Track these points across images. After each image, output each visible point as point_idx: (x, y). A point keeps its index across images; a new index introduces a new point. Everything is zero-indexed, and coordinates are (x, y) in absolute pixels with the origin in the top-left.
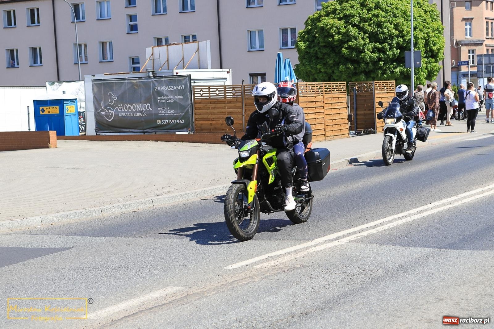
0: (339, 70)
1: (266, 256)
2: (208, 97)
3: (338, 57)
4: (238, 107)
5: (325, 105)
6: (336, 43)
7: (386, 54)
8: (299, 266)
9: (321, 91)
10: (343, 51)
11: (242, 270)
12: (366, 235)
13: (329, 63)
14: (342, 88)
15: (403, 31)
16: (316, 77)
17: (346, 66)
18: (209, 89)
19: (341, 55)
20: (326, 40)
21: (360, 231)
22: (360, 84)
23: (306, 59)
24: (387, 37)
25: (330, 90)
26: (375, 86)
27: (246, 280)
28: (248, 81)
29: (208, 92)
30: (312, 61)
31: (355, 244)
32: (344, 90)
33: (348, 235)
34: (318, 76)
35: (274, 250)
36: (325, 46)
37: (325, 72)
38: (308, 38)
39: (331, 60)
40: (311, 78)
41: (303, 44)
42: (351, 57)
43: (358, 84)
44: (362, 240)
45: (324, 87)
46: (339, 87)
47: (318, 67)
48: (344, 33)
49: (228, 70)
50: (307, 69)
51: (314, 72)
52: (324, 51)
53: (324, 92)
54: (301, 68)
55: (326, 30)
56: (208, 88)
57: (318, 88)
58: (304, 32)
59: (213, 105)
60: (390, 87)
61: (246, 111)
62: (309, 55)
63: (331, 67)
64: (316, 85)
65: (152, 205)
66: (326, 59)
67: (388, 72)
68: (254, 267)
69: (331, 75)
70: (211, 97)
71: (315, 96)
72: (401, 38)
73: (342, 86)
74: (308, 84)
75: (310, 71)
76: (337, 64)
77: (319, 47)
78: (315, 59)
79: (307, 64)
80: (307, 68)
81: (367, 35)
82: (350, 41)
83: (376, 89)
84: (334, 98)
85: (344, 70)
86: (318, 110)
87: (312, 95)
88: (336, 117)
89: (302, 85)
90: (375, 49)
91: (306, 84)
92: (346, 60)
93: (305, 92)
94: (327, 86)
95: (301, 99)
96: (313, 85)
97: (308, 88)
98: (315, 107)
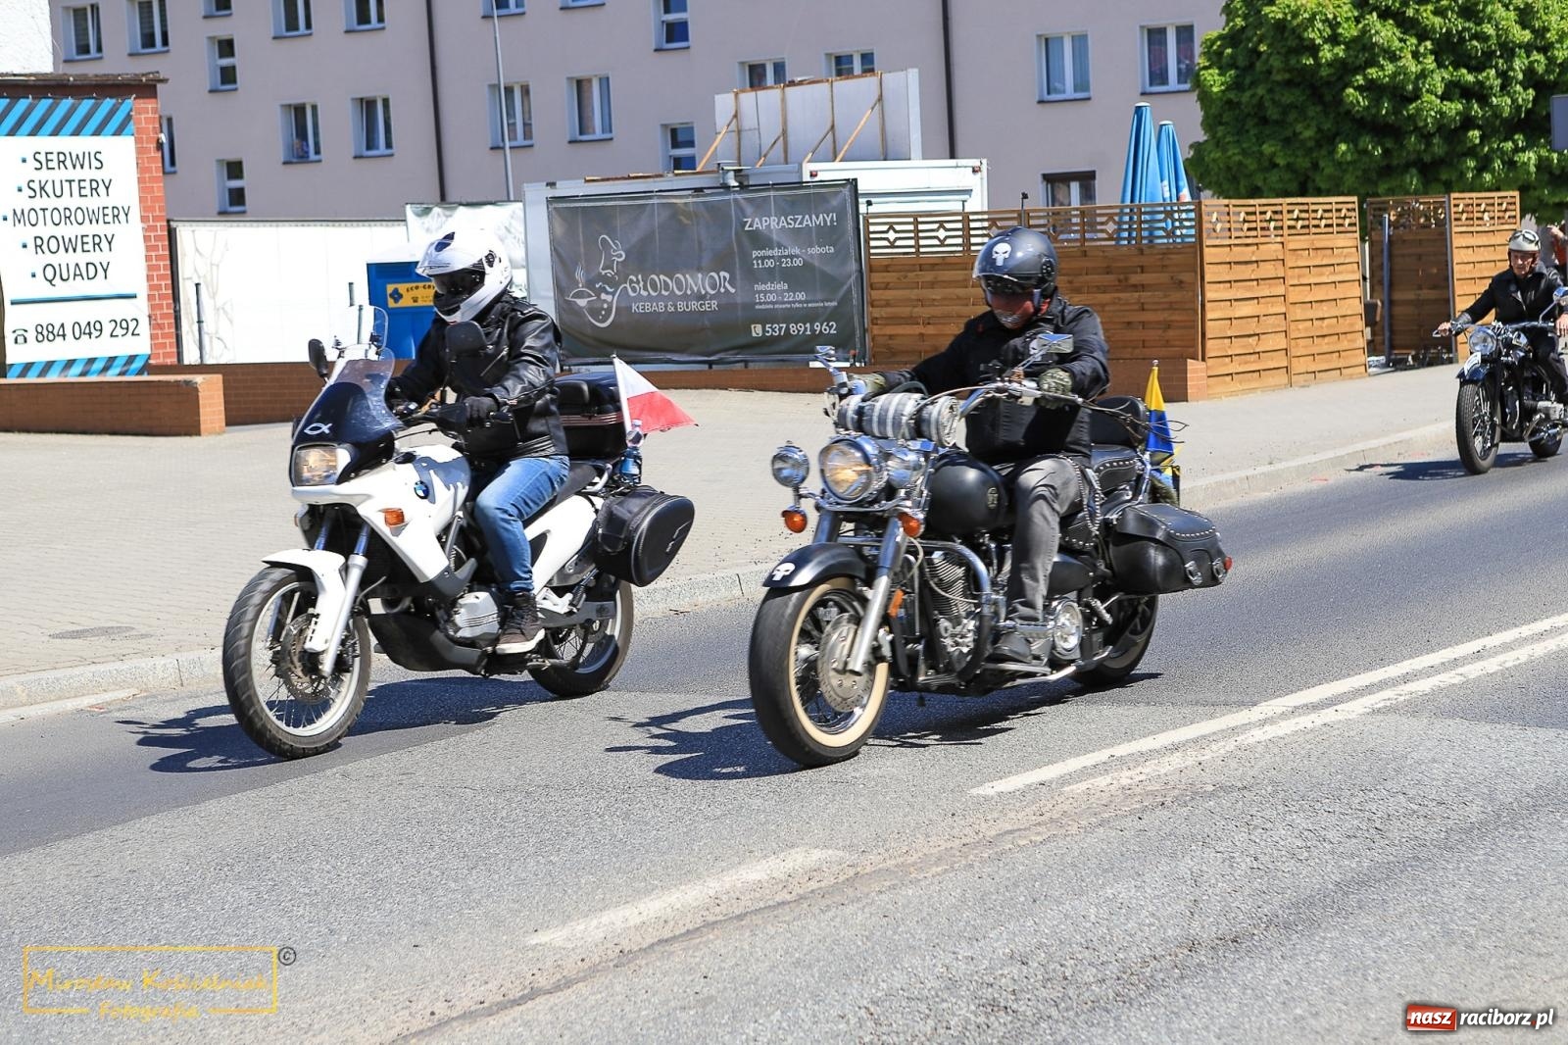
0: (1333, 160)
1: (1102, 756)
2: (913, 250)
3: (1332, 116)
5: (1290, 272)
6: (1324, 73)
7: (1491, 105)
8: (1210, 788)
9: (1275, 228)
10: (1348, 96)
11: (1029, 797)
12: (1428, 690)
13: (1301, 137)
14: (1345, 218)
15: (1546, 29)
16: (1260, 184)
17: (1356, 145)
18: (916, 223)
19: (1342, 110)
20: (1293, 62)
21: (1406, 679)
22: (1403, 203)
23: (1226, 124)
24: (1495, 51)
25: (1306, 223)
26: (1453, 210)
27: (1040, 829)
28: (1038, 199)
29: (912, 235)
30: (1247, 131)
31: (1392, 718)
32: (1350, 225)
33: (1369, 689)
34: (1265, 179)
35: (1129, 736)
36: (1288, 83)
37: (1289, 167)
38: (1232, 56)
39: (1308, 127)
40: (1242, 183)
41: (1216, 78)
42: (1374, 116)
43: (1397, 204)
44: (1413, 708)
45: (1286, 216)
46: (1335, 214)
47: (1267, 149)
48: (1354, 40)
49: (975, 162)
50: (1229, 158)
51: (1253, 167)
52: (1288, 97)
53: (1286, 232)
54: (1210, 152)
55: (1294, 30)
56: (911, 220)
57: (1268, 216)
58: (1220, 38)
59: (928, 276)
60: (1501, 214)
62: (1237, 112)
63: (1310, 151)
64: (1258, 209)
65: (737, 592)
66: (1291, 124)
67: (1497, 164)
68: (1066, 789)
69: (1308, 177)
70: (922, 250)
71: (1256, 244)
72: (1539, 52)
73: (1344, 211)
74: (1234, 206)
75: (1240, 163)
76: (1328, 140)
77: (1270, 85)
78: (1255, 126)
79: (1229, 143)
80: (1230, 153)
81: (1429, 44)
82: (1373, 66)
83: (1456, 219)
84: (1317, 249)
85: (1349, 157)
86: (1264, 290)
87: (1249, 241)
88: (1325, 310)
89: (1214, 210)
90: (1453, 89)
91: (1226, 206)
92: (1359, 125)
93: (1223, 229)
94: (1296, 212)
95: (1212, 254)
96: (1251, 209)
97: (1234, 218)
98: (1257, 280)
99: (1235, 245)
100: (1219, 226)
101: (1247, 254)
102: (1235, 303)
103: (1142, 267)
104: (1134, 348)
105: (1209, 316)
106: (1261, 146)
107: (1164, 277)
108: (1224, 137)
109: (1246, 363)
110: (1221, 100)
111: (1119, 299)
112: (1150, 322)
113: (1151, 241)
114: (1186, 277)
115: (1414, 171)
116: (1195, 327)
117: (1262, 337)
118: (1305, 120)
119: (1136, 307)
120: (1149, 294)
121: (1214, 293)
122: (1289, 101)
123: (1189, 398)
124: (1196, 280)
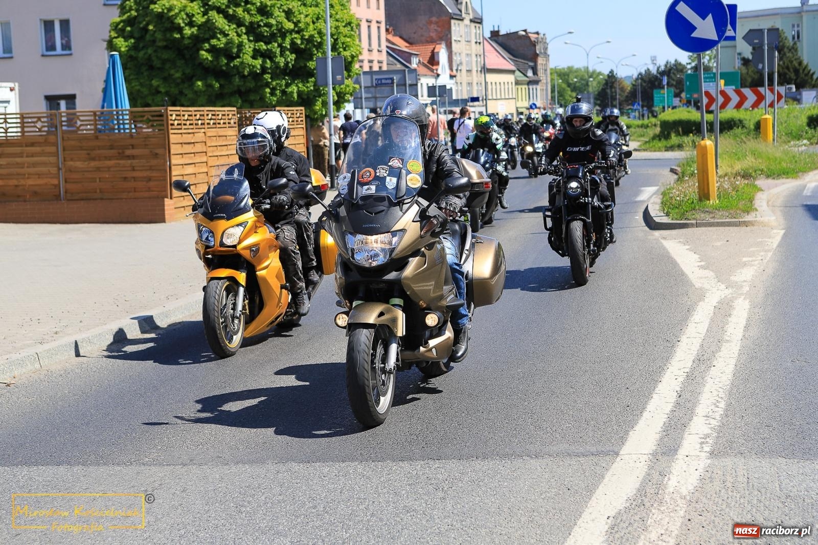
3: (190, 66)
4: (50, 154)
5: (209, 149)
6: (186, 42)
7: (275, 62)
9: (201, 124)
10: (201, 55)
13: (174, 77)
14: (231, 119)
17: (206, 82)
19: (198, 62)
20: (168, 35)
23: (130, 68)
24: (275, 33)
25: (214, 121)
30: (142, 73)
32: (233, 123)
36: (165, 47)
37: (168, 94)
38: (130, 32)
39: (177, 71)
41: (123, 43)
42: (216, 66)
45: (206, 117)
46: (227, 117)
47: (155, 83)
48: (203, 25)
49: (12, 85)
50: (133, 87)
52: (165, 55)
53: (206, 126)
55: (169, 18)
58: (122, 21)
60: (297, 119)
61: (65, 161)
62: (136, 62)
63: (178, 84)
64: (194, 113)
66: (167, 70)
67: (278, 92)
71: (193, 133)
72: (296, 33)
73: (230, 116)
74: (183, 111)
75: (139, 91)
76: (189, 79)
77: (155, 48)
78: (147, 70)
79: (132, 79)
80: (133, 85)
81: (243, 29)
84: (219, 136)
85: (203, 89)
86: (198, 159)
87: (190, 131)
89: (173, 113)
90: (256, 54)
91: (179, 111)
92: (208, 71)
93: (178, 124)
94: (210, 116)
95: (173, 138)
96: (190, 113)
97: (183, 118)
98: (194, 153)
99: (184, 133)
100: (176, 122)
101: (189, 138)
102: (184, 166)
103: (132, 146)
104: (129, 192)
105: (174, 173)
106: (151, 81)
107: (146, 151)
108: (129, 76)
110: (126, 55)
111: (119, 164)
112: (138, 177)
114: (160, 151)
116: (165, 180)
117: (198, 185)
118: (175, 68)
119: (129, 169)
120: (137, 161)
121: (175, 160)
122: (166, 57)
123: (167, 221)
124: (166, 153)
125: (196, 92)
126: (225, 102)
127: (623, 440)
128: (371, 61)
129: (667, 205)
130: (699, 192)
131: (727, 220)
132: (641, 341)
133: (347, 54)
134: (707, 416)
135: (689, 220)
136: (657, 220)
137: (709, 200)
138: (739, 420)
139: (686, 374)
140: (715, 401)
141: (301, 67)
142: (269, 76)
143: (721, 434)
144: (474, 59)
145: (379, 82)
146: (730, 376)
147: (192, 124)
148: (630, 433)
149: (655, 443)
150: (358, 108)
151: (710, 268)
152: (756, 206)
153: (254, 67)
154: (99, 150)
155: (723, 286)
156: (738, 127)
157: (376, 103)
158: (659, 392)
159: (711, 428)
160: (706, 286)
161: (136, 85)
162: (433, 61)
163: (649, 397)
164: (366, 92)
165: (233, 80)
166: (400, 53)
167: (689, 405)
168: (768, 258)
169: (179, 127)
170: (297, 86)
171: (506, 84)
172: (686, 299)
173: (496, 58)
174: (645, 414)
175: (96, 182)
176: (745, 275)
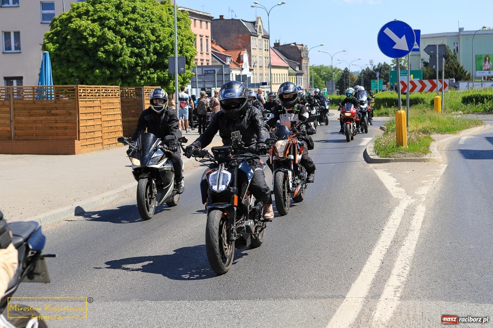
3: (92, 60)
4: (5, 112)
5: (102, 110)
6: (90, 46)
7: (144, 60)
9: (98, 96)
10: (99, 54)
13: (82, 67)
14: (116, 93)
15: (160, 36)
16: (68, 82)
17: (101, 70)
19: (96, 59)
20: (79, 42)
23: (56, 62)
24: (145, 42)
25: (106, 94)
26: (145, 92)
30: (63, 64)
32: (118, 95)
34: (69, 80)
36: (77, 49)
37: (78, 77)
38: (56, 40)
39: (84, 64)
40: (60, 83)
41: (52, 46)
42: (108, 61)
45: (101, 92)
47: (71, 70)
48: (100, 36)
50: (57, 73)
51: (65, 76)
52: (77, 54)
53: (101, 97)
55: (79, 32)
58: (51, 33)
61: (14, 116)
62: (59, 58)
63: (85, 71)
64: (94, 89)
66: (78, 63)
69: (83, 80)
71: (93, 101)
72: (157, 43)
73: (116, 91)
74: (87, 87)
75: (61, 75)
76: (91, 68)
77: (71, 50)
78: (66, 62)
79: (57, 68)
80: (57, 71)
81: (124, 39)
82: (107, 44)
83: (145, 95)
84: (109, 103)
85: (100, 75)
86: (95, 117)
87: (91, 100)
88: (112, 124)
89: (81, 89)
90: (132, 54)
91: (85, 87)
92: (102, 64)
93: (84, 95)
94: (104, 90)
95: (81, 104)
96: (91, 89)
97: (87, 92)
98: (93, 113)
99: (88, 101)
100: (83, 94)
101: (90, 104)
102: (87, 121)
103: (56, 108)
104: (53, 136)
105: (81, 125)
106: (68, 69)
107: (64, 111)
108: (55, 66)
109: (91, 141)
110: (54, 53)
111: (47, 118)
112: (59, 127)
113: (51, 99)
114: (72, 111)
115: (120, 79)
116: (76, 129)
117: (95, 132)
118: (83, 62)
119: (54, 122)
120: (59, 117)
121: (82, 117)
122: (78, 55)
123: (76, 154)
124: (76, 112)
125: (95, 76)
126: (113, 83)
127: (348, 289)
128: (202, 60)
129: (378, 149)
130: (396, 141)
131: (413, 158)
132: (360, 230)
133: (188, 55)
134: (398, 275)
135: (390, 157)
136: (372, 157)
137: (402, 146)
138: (418, 278)
139: (387, 250)
140: (404, 266)
141: (160, 63)
142: (140, 68)
143: (407, 286)
144: (264, 59)
145: (207, 72)
146: (413, 252)
147: (93, 96)
148: (353, 285)
149: (368, 291)
150: (194, 88)
151: (403, 186)
152: (431, 150)
153: (131, 62)
154: (35, 110)
155: (410, 198)
156: (421, 103)
157: (204, 85)
158: (371, 260)
159: (401, 282)
160: (400, 197)
161: (59, 72)
162: (239, 60)
163: (364, 263)
164: (198, 78)
165: (118, 70)
166: (220, 55)
167: (388, 268)
168: (437, 181)
169: (85, 97)
170: (157, 74)
171: (283, 75)
172: (388, 205)
173: (277, 60)
174: (362, 274)
175: (33, 129)
176: (424, 191)
